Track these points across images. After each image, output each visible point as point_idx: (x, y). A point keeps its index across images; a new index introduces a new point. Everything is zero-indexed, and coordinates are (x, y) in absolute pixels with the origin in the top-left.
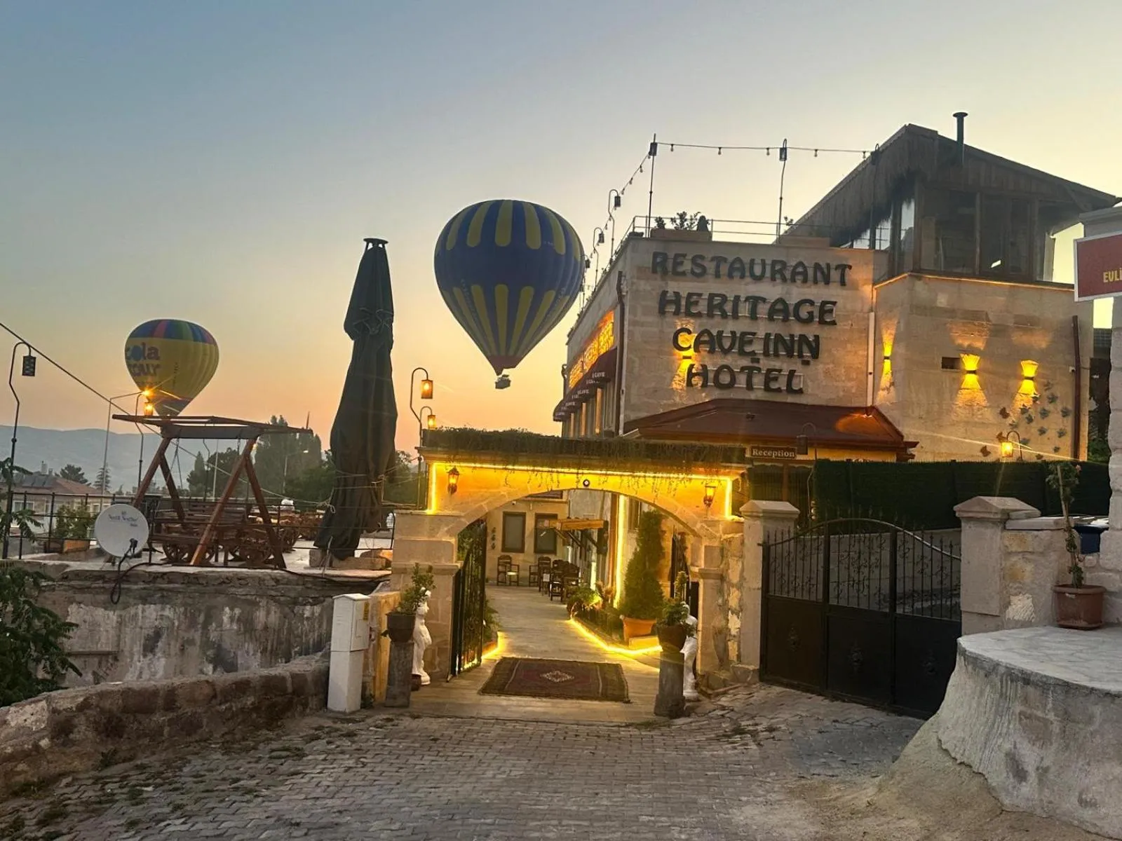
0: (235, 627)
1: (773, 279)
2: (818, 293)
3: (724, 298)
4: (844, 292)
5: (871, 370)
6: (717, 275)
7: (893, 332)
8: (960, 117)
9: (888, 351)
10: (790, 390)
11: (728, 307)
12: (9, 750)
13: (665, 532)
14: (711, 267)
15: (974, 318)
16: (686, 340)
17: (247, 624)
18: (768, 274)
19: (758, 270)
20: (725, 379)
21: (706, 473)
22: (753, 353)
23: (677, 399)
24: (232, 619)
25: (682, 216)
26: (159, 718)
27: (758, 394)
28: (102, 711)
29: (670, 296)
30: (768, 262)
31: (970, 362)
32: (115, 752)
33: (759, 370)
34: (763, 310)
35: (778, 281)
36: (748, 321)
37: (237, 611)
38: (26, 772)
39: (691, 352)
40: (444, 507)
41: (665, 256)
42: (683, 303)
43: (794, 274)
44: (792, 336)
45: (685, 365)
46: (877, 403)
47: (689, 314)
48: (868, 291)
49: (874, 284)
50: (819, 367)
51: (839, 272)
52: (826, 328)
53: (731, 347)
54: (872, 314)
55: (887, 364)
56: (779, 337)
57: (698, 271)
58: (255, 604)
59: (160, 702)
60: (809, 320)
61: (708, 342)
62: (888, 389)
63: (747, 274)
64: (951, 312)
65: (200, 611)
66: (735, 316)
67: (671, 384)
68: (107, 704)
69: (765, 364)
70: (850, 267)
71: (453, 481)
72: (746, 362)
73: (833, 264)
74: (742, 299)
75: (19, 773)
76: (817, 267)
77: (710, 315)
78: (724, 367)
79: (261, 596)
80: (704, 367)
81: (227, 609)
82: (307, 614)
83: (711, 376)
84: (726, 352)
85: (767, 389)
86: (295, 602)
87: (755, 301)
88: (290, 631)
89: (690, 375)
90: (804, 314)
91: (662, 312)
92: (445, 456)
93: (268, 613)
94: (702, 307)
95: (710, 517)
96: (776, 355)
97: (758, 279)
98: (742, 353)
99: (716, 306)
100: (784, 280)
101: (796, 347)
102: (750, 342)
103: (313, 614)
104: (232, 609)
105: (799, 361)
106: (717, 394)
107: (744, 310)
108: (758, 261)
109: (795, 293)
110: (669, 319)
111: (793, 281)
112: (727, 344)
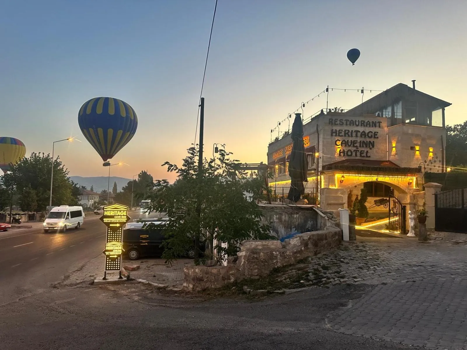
0: (277, 220)
1: (362, 126)
2: (373, 130)
3: (349, 131)
4: (380, 129)
5: (387, 150)
6: (347, 125)
7: (396, 140)
8: (414, 81)
9: (394, 145)
10: (367, 156)
11: (350, 134)
12: (295, 251)
14: (345, 122)
15: (417, 136)
16: (339, 143)
17: (280, 219)
18: (360, 124)
19: (357, 123)
20: (349, 153)
22: (357, 146)
23: (336, 159)
24: (276, 218)
25: (336, 108)
26: (324, 242)
27: (358, 158)
28: (313, 240)
29: (334, 131)
30: (360, 121)
31: (417, 148)
33: (359, 151)
34: (359, 134)
35: (363, 126)
36: (355, 137)
37: (277, 216)
38: (299, 257)
39: (340, 146)
40: (339, 186)
41: (332, 120)
42: (338, 132)
43: (367, 124)
44: (367, 141)
45: (339, 150)
46: (390, 159)
47: (339, 136)
48: (386, 129)
49: (388, 127)
50: (374, 150)
51: (378, 123)
52: (376, 139)
53: (351, 145)
54: (387, 136)
55: (394, 149)
56: (363, 142)
57: (341, 123)
58: (281, 214)
60: (371, 137)
61: (345, 143)
62: (395, 156)
63: (355, 124)
64: (412, 135)
65: (268, 216)
66: (352, 136)
67: (334, 155)
68: (314, 238)
69: (360, 149)
70: (381, 122)
71: (343, 179)
72: (355, 149)
73: (377, 121)
74: (354, 131)
75: (298, 257)
76: (373, 122)
77: (345, 136)
78: (350, 150)
79: (283, 212)
80: (344, 150)
81: (275, 216)
82: (295, 217)
83: (346, 153)
84: (349, 146)
85: (361, 156)
86: (292, 214)
87: (357, 132)
88: (291, 222)
89: (340, 152)
90: (370, 135)
91: (332, 135)
92: (342, 172)
93: (285, 217)
94: (343, 134)
95: (410, 188)
96: (363, 147)
97: (358, 126)
98: (354, 146)
99: (347, 133)
100: (364, 126)
101: (368, 144)
102: (356, 143)
103: (296, 217)
104: (276, 215)
105: (369, 148)
106: (347, 158)
107: (354, 134)
108: (357, 121)
109: (367, 130)
110: (334, 137)
111: (367, 126)
112: (350, 144)
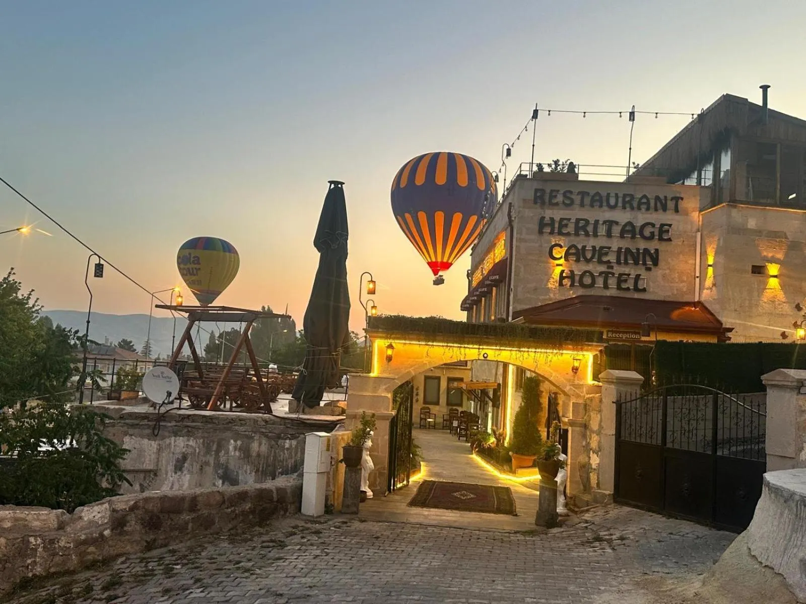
0: (237, 454)
1: (624, 208)
2: (658, 218)
3: (587, 222)
4: (677, 217)
5: (698, 274)
6: (582, 205)
7: (715, 247)
8: (765, 88)
9: (711, 261)
10: (636, 289)
11: (590, 229)
12: (83, 537)
13: (542, 392)
14: (577, 199)
15: (775, 236)
16: (558, 253)
17: (246, 452)
18: (620, 204)
19: (612, 201)
20: (587, 280)
21: (573, 350)
22: (609, 262)
23: (552, 295)
24: (235, 448)
25: (556, 163)
26: (186, 517)
27: (612, 292)
28: (147, 511)
29: (547, 220)
30: (621, 195)
31: (773, 269)
32: (155, 540)
33: (613, 274)
34: (616, 230)
35: (628, 209)
36: (605, 238)
37: (239, 443)
38: (94, 553)
39: (562, 261)
40: (383, 371)
41: (543, 191)
42: (557, 225)
43: (640, 204)
44: (638, 250)
45: (558, 270)
46: (702, 299)
47: (560, 233)
48: (696, 217)
49: (700, 211)
50: (658, 273)
51: (674, 202)
52: (664, 243)
53: (592, 257)
54: (699, 234)
55: (710, 270)
56: (628, 250)
57: (567, 202)
58: (251, 438)
59: (186, 505)
60: (651, 238)
61: (575, 254)
62: (711, 289)
63: (605, 204)
64: (758, 232)
65: (214, 442)
66: (595, 235)
67: (546, 284)
68: (150, 506)
69: (617, 270)
70: (682, 199)
71: (390, 352)
72: (603, 268)
73: (669, 197)
74: (601, 222)
75: (89, 554)
76: (657, 198)
77: (577, 234)
78: (586, 272)
79: (255, 433)
80: (572, 272)
81: (232, 441)
82: (287, 446)
83: (577, 278)
84: (588, 261)
85: (619, 288)
86: (279, 437)
87: (610, 224)
88: (275, 456)
89: (562, 278)
90: (647, 233)
91: (541, 232)
92: (384, 335)
93: (260, 444)
94: (571, 229)
95: (576, 382)
96: (626, 263)
97: (613, 208)
98: (600, 262)
99: (581, 227)
100: (632, 208)
101: (641, 256)
102: (606, 254)
103: (291, 446)
104: (235, 441)
105: (643, 268)
106: (581, 292)
107: (602, 230)
108: (613, 195)
109: (640, 218)
110: (546, 237)
111: (639, 209)
112: (589, 256)
